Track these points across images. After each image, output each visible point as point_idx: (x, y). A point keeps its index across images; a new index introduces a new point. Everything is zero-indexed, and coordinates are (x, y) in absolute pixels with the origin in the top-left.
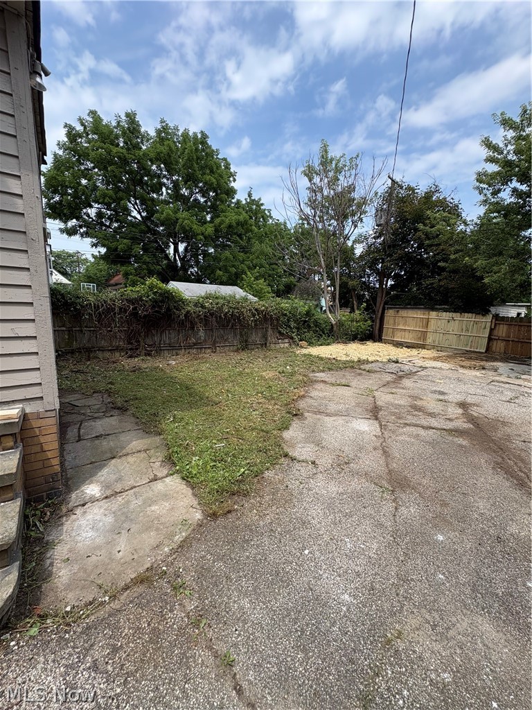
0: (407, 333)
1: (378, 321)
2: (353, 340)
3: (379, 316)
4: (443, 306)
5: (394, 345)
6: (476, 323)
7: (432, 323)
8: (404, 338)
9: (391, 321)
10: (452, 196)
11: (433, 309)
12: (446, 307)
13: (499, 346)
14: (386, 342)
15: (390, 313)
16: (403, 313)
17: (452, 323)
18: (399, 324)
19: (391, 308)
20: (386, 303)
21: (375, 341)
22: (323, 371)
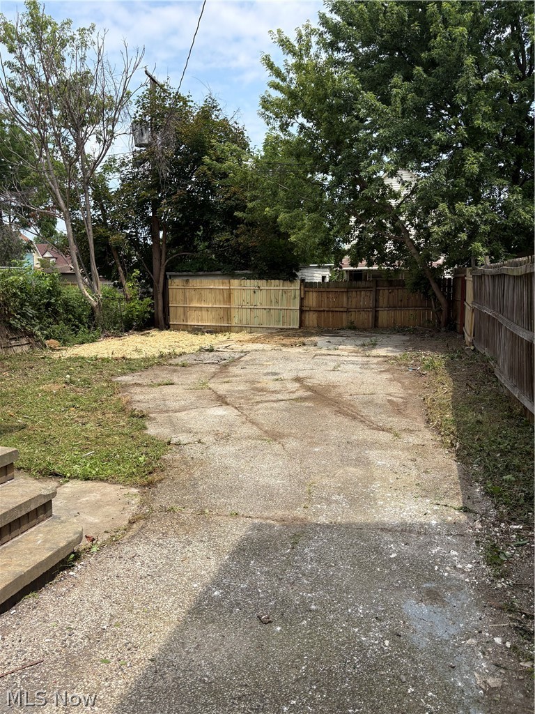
0: (204, 313)
1: (160, 297)
2: (126, 331)
3: (161, 289)
4: (246, 271)
5: (190, 332)
6: (285, 291)
7: (235, 295)
8: (202, 320)
9: (180, 296)
10: (235, 119)
11: (234, 276)
12: (248, 272)
13: (311, 319)
14: (178, 328)
15: (176, 284)
16: (197, 283)
17: (258, 293)
18: (191, 300)
19: (175, 276)
20: (167, 270)
21: (161, 329)
22: (125, 374)
